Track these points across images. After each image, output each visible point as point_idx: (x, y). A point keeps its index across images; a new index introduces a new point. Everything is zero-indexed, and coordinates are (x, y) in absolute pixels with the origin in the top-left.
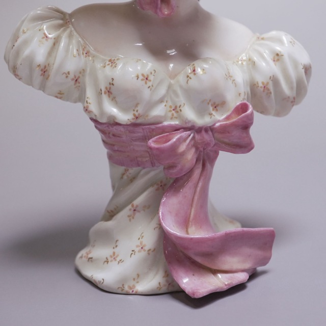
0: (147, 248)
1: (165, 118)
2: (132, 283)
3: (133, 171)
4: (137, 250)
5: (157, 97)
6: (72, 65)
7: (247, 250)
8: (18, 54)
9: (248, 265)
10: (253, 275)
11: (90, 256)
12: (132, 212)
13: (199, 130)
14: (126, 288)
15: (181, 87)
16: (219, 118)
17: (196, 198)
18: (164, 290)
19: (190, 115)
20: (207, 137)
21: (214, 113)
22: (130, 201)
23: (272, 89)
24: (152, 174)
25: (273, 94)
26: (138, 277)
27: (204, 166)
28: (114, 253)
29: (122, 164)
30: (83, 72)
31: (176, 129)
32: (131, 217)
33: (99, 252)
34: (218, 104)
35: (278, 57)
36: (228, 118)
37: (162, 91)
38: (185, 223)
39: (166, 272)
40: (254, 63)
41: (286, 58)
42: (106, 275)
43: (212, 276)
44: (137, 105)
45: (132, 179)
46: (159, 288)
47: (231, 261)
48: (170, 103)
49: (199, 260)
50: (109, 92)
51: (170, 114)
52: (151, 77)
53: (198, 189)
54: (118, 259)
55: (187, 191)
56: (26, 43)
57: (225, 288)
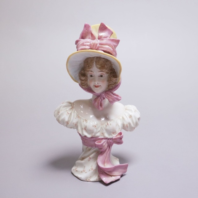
0: (93, 169)
1: (100, 136)
2: (89, 179)
3: (89, 148)
4: (91, 170)
5: (98, 131)
6: (75, 121)
7: (120, 170)
8: (59, 117)
9: (121, 174)
10: (122, 176)
11: (77, 170)
12: (89, 159)
13: (109, 139)
14: (88, 180)
15: (104, 128)
16: (114, 136)
17: (107, 156)
18: (98, 180)
19: (107, 135)
20: (111, 141)
21: (113, 135)
22: (89, 156)
23: (129, 126)
24: (95, 149)
25: (129, 127)
26: (91, 177)
27: (109, 147)
28: (84, 170)
29: (87, 146)
30: (77, 122)
31: (102, 139)
32: (89, 160)
33: (80, 169)
34: (114, 132)
35: (131, 116)
36: (116, 136)
37: (99, 129)
38: (104, 163)
39: (98, 176)
40: (124, 119)
41: (133, 117)
42: (82, 176)
43: (111, 177)
44: (93, 133)
45: (90, 150)
46: (97, 180)
47: (116, 173)
48: (101, 132)
49: (108, 173)
50: (85, 129)
51: (101, 135)
52: (97, 126)
53: (108, 154)
54: (85, 172)
55: (105, 154)
56: (62, 114)
57: (114, 180)
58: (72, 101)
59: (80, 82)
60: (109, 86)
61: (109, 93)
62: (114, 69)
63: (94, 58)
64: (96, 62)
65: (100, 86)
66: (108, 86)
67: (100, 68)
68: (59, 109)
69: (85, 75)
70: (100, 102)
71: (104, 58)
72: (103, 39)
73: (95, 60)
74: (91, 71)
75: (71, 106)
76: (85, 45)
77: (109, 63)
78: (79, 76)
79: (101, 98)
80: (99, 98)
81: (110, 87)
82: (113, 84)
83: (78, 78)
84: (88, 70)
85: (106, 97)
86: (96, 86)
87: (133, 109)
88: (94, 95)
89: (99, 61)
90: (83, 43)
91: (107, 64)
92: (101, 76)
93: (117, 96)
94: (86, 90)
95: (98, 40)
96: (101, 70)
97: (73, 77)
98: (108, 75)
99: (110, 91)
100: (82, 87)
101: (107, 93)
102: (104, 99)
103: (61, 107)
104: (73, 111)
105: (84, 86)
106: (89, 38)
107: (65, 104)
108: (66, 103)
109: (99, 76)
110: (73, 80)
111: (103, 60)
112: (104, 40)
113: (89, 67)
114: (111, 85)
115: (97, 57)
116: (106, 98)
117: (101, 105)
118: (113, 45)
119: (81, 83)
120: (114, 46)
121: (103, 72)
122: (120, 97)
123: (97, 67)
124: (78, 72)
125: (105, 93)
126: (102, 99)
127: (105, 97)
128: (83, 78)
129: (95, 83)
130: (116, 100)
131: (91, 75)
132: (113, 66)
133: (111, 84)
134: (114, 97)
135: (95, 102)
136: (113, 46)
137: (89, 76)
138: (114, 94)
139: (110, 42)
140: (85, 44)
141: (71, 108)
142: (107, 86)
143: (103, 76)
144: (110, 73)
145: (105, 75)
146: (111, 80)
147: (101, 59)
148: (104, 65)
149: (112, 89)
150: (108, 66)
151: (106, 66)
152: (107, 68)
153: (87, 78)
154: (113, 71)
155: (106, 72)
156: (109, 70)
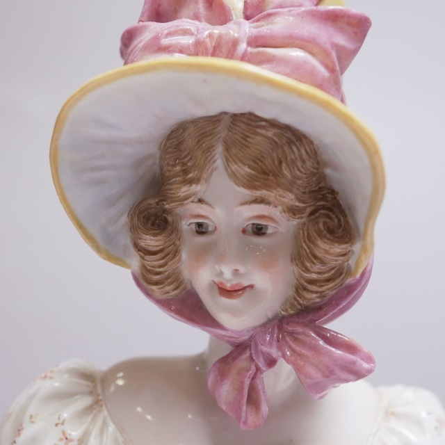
58: (102, 364)
59: (135, 261)
60: (305, 289)
61: (299, 329)
62: (333, 192)
63: (214, 120)
64: (227, 149)
65: (251, 287)
66: (299, 289)
67: (250, 184)
68: (24, 409)
69: (166, 221)
70: (247, 382)
71: (273, 124)
72: (270, 15)
73: (223, 134)
74: (200, 201)
75: (91, 393)
76: (167, 49)
77: (305, 156)
78: (133, 229)
79: (251, 358)
80: (242, 361)
81: (309, 296)
82: (329, 280)
83: (125, 239)
84: (184, 191)
85: (284, 356)
86: (228, 286)
87: (424, 415)
88: (217, 336)
89: (245, 137)
90: (156, 38)
91: (290, 156)
92: (259, 231)
93: (350, 348)
94: (170, 310)
95: (243, 20)
96: (258, 193)
97: (94, 230)
98: (295, 222)
99: (310, 317)
100: (148, 294)
101: (292, 334)
102: (271, 363)
103: (31, 398)
104: (100, 421)
105: (156, 283)
106: (196, 17)
107: (57, 384)
108: (66, 376)
109: (244, 231)
110: (98, 249)
111: (270, 134)
112: (278, 19)
113: (185, 172)
114: (312, 282)
115: (236, 118)
116: (282, 362)
117: (253, 399)
118: (328, 46)
119: (144, 267)
120: (334, 55)
121: (268, 203)
122: (369, 359)
123: (233, 176)
124: (126, 203)
125: (280, 328)
126: (262, 364)
127: (274, 352)
128: (151, 242)
129: (221, 274)
130: (344, 375)
131: (200, 225)
132: (328, 171)
133: (314, 276)
134: (329, 354)
135: (222, 380)
136: (328, 55)
137: (186, 225)
138: (333, 341)
139: (311, 29)
140: (165, 41)
141: (89, 409)
142: (291, 292)
143: (269, 231)
144: (312, 213)
145: (280, 225)
146: (315, 257)
147: (258, 130)
148: (274, 162)
149: (320, 308)
150: (299, 170)
151: (285, 172)
152: (295, 183)
153: (178, 243)
154: (329, 204)
155: (287, 208)
156: (304, 193)
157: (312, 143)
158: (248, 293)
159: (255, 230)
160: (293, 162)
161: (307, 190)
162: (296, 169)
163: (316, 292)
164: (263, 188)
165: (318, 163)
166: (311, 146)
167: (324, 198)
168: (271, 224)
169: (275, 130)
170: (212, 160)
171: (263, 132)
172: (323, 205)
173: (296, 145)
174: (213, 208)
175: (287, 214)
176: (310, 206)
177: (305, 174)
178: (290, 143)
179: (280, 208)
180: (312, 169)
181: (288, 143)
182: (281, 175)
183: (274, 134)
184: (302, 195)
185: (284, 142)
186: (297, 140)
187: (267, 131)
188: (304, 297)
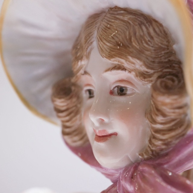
74: (85, 73)
131: (90, 91)
137: (85, 94)
144: (156, 76)
145: (136, 88)
146: (158, 110)
147: (117, 16)
148: (126, 37)
149: (167, 154)
150: (147, 44)
151: (134, 44)
152: (143, 53)
153: (79, 106)
154: (174, 71)
155: (139, 73)
156: (154, 62)
157: (161, 25)
158: (113, 138)
159: (119, 91)
160: (142, 37)
161: (157, 60)
162: (143, 42)
163: (161, 140)
164: (116, 56)
165: (168, 41)
166: (160, 28)
167: (171, 67)
168: (129, 87)
169: (130, 16)
170: (90, 42)
171: (121, 17)
172: (169, 72)
173: (145, 26)
174: (91, 76)
175: (139, 78)
176: (158, 72)
177: (152, 47)
178: (141, 24)
179: (133, 73)
180: (160, 44)
181: (139, 24)
182: (130, 46)
183: (129, 19)
184: (152, 64)
185: (137, 24)
186: (147, 23)
187: (124, 16)
188: (153, 144)
